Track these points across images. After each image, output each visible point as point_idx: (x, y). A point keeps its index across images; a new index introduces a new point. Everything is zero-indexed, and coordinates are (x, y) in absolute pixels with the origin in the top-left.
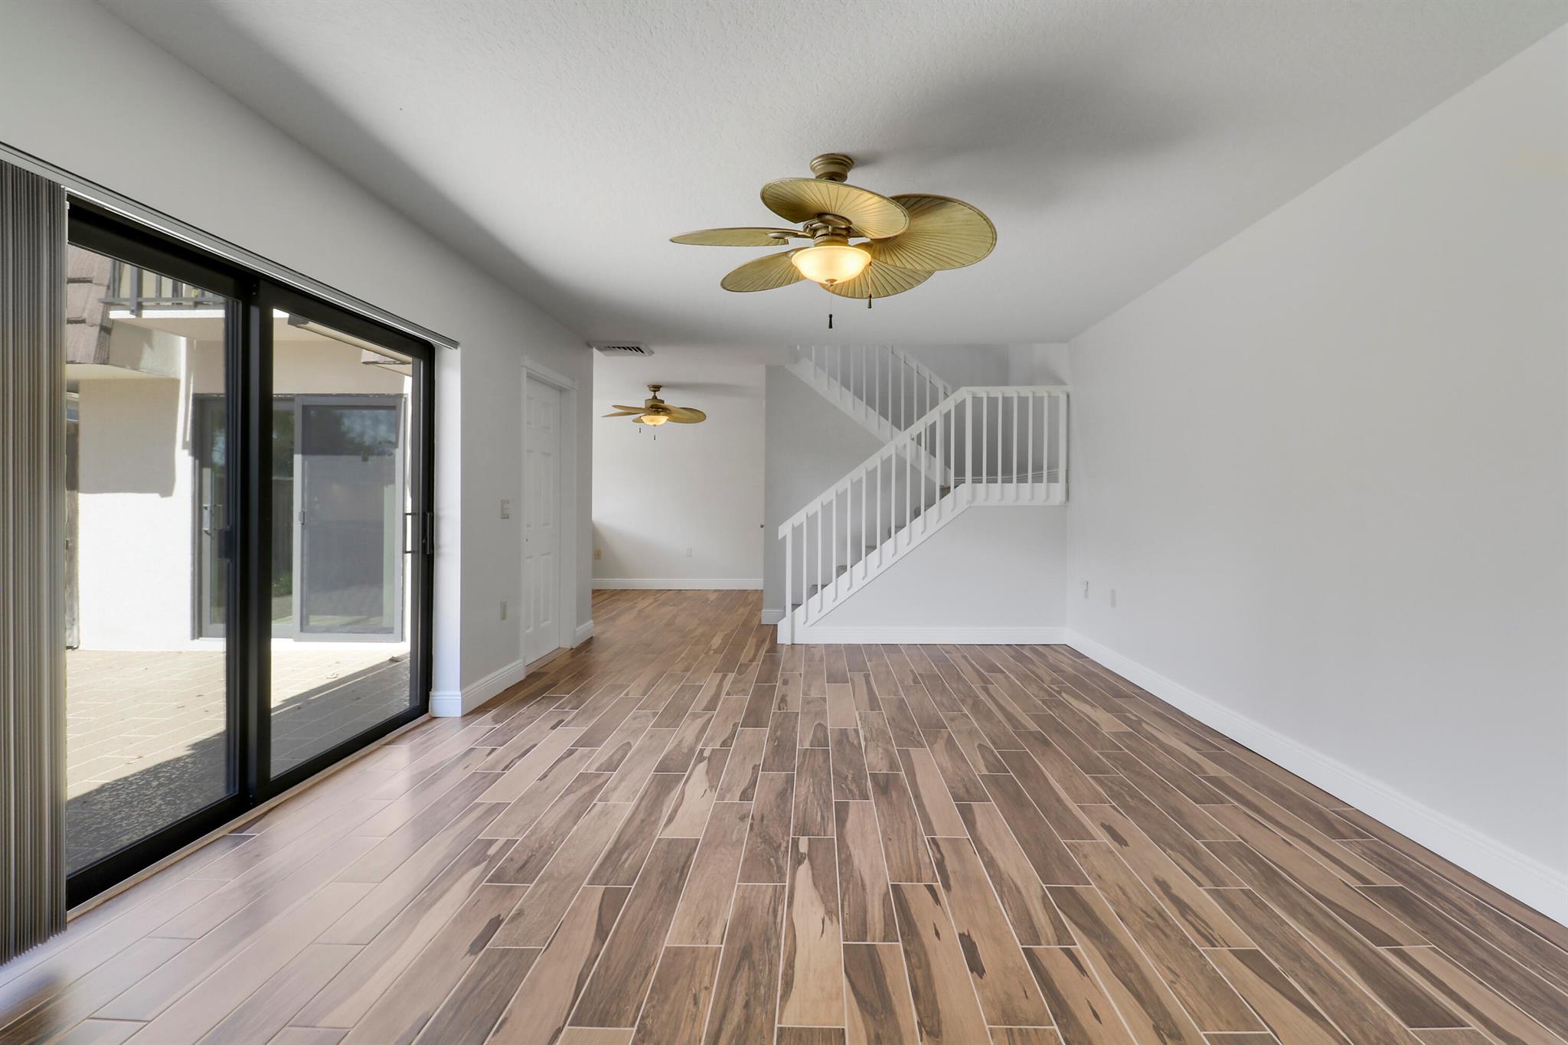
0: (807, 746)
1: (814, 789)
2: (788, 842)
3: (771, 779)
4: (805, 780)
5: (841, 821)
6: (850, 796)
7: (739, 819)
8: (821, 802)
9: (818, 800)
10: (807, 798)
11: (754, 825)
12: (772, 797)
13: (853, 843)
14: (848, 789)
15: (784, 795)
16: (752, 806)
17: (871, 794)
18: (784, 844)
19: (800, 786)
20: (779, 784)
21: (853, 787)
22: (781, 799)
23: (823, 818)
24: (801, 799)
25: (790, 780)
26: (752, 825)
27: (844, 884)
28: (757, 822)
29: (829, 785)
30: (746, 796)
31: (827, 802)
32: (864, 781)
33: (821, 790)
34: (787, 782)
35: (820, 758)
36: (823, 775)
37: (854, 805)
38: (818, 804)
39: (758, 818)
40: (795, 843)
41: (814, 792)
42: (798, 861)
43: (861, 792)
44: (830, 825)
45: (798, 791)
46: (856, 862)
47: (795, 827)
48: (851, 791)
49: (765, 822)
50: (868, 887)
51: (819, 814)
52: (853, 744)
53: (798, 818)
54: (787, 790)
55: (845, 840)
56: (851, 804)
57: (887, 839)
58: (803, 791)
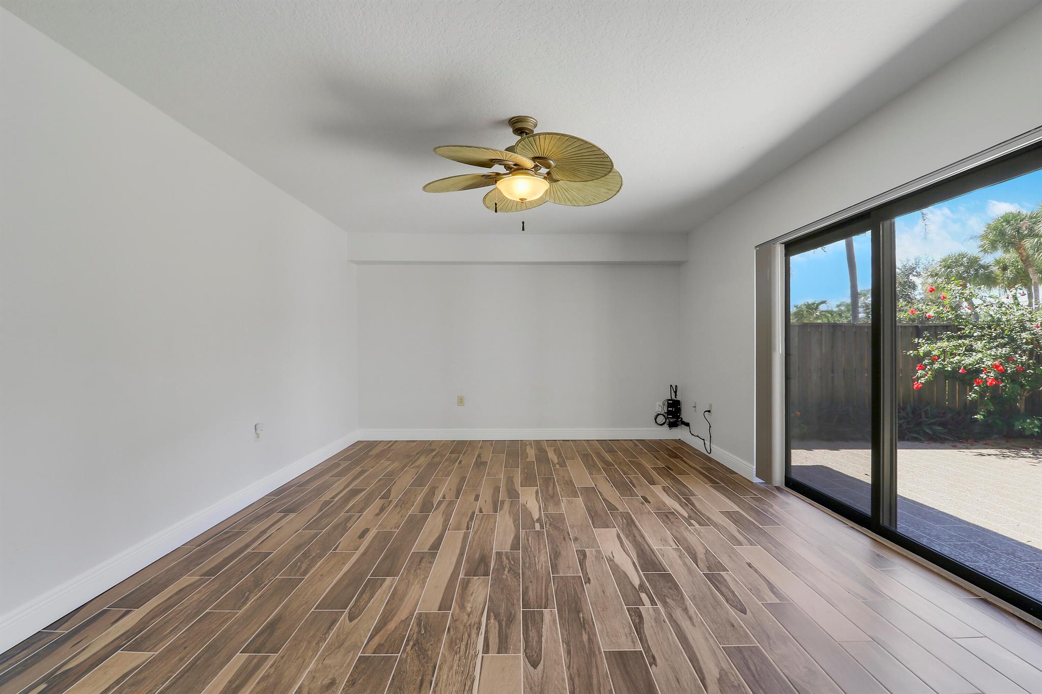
0: (546, 612)
1: (535, 559)
2: (546, 527)
3: (569, 567)
4: (542, 568)
5: (517, 537)
6: (509, 554)
7: (578, 539)
8: (529, 550)
9: (531, 551)
10: (539, 552)
11: (568, 535)
12: (563, 553)
13: (511, 528)
14: (509, 560)
15: (556, 555)
16: (574, 547)
17: (494, 556)
18: (548, 526)
19: (545, 562)
20: (562, 565)
21: (505, 561)
22: (557, 551)
23: (528, 540)
24: (543, 551)
25: (555, 567)
26: (569, 535)
27: (518, 513)
28: (567, 537)
29: (524, 563)
30: (583, 555)
31: (525, 549)
32: (496, 567)
33: (529, 559)
34: (556, 565)
35: (531, 594)
36: (528, 573)
37: (507, 549)
38: (531, 548)
39: (567, 539)
40: (542, 527)
41: (534, 557)
42: (539, 520)
43: (501, 557)
44: (523, 536)
45: (546, 557)
46: (511, 520)
47: (544, 534)
48: (508, 558)
49: (562, 537)
50: (508, 512)
51: (530, 542)
52: (495, 618)
53: (542, 539)
54: (555, 558)
55: (516, 528)
56: (509, 549)
57: (493, 530)
58: (543, 559)
